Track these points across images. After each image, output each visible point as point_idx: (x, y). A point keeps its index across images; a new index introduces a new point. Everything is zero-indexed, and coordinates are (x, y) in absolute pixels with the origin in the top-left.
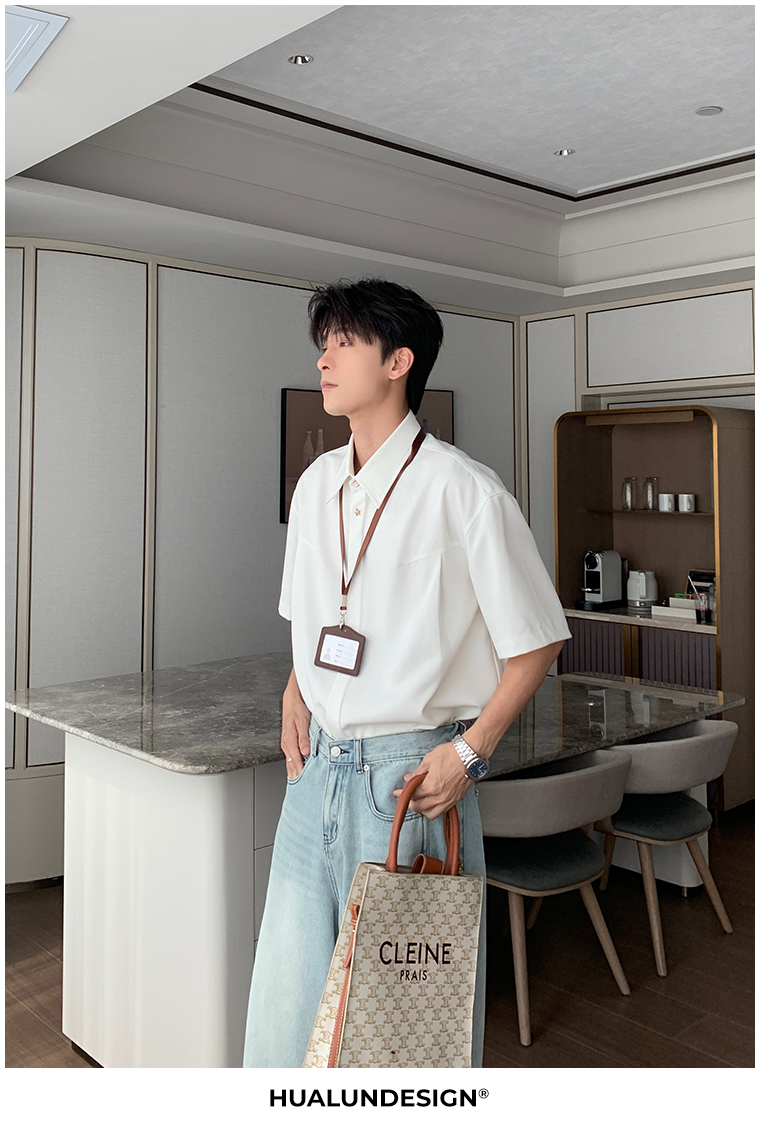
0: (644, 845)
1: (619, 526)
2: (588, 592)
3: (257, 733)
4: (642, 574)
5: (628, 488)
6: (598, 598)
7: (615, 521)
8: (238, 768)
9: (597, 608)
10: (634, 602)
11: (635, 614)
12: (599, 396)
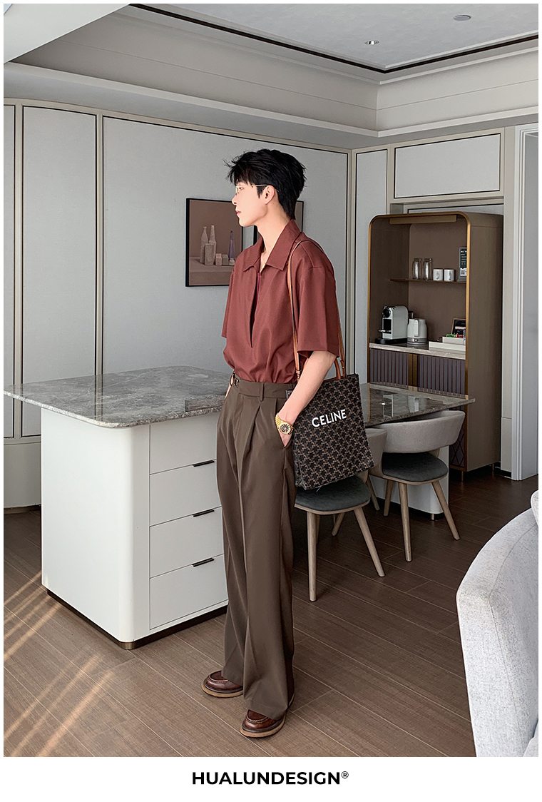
0: (402, 486)
1: (412, 291)
2: (383, 332)
3: (152, 407)
4: (417, 321)
5: (416, 265)
7: (410, 288)
8: (137, 424)
10: (410, 339)
12: (402, 204)
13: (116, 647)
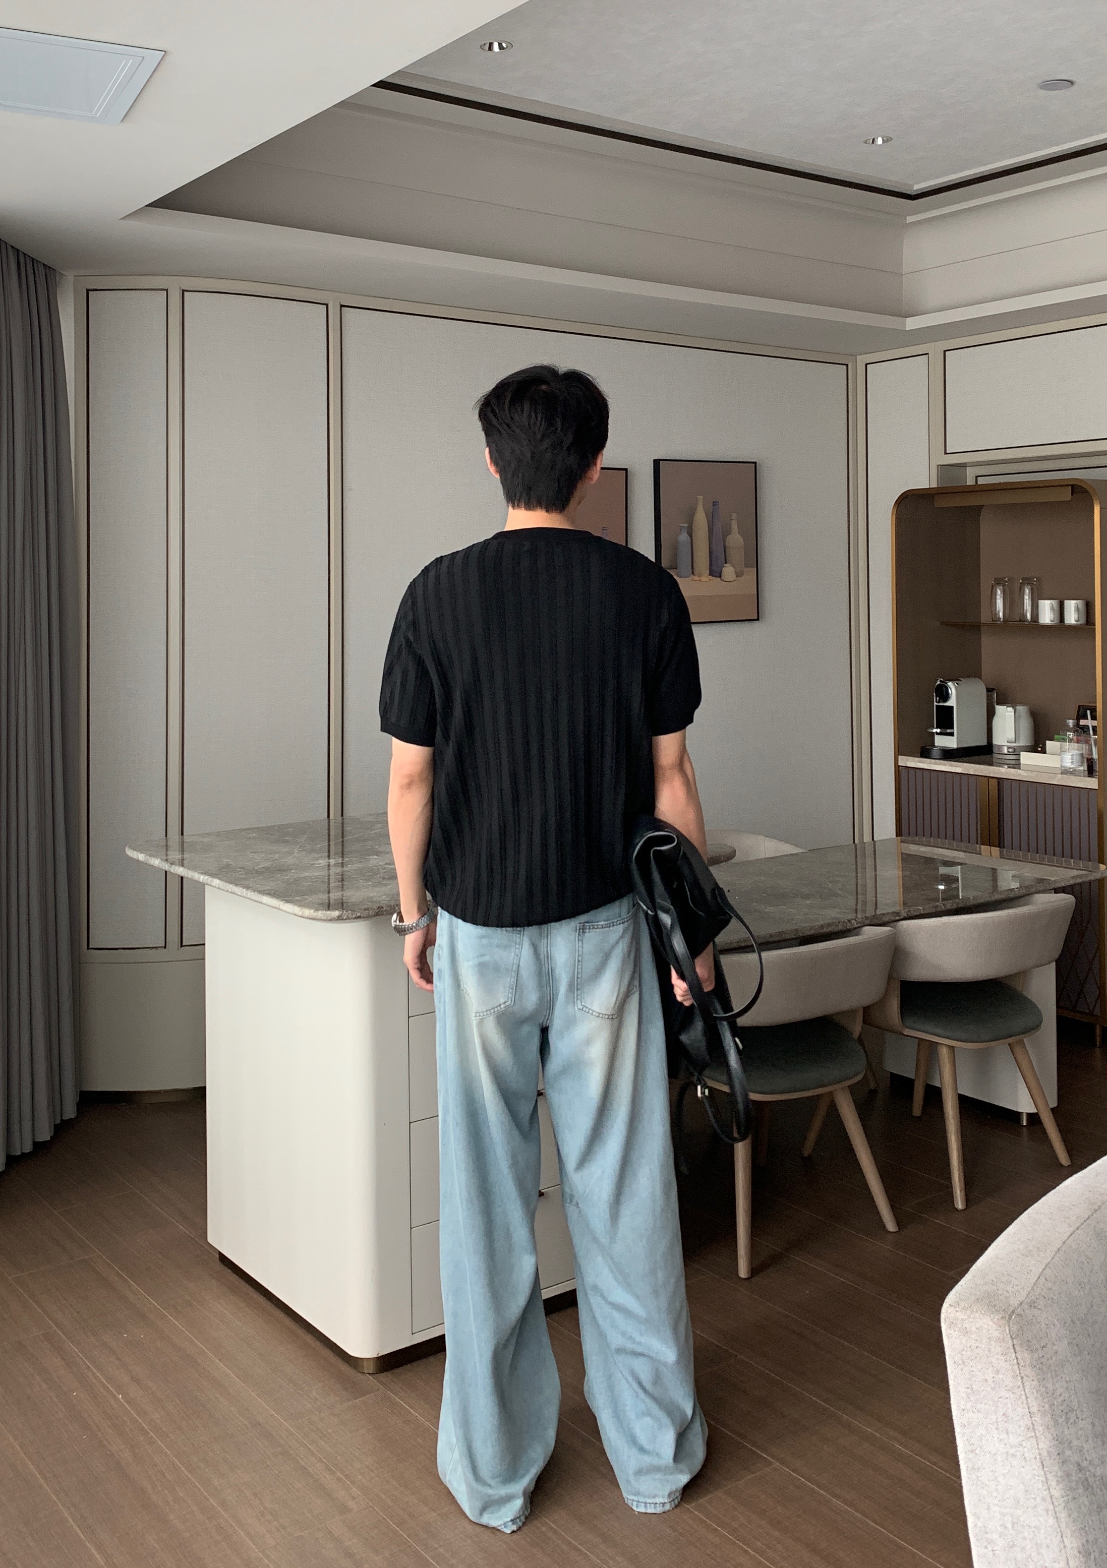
0: (946, 1051)
1: (988, 644)
2: (937, 734)
4: (1011, 709)
5: (999, 592)
6: (950, 742)
7: (983, 639)
9: (948, 755)
10: (1000, 747)
11: (1001, 765)
12: (963, 466)
13: (344, 1368)
